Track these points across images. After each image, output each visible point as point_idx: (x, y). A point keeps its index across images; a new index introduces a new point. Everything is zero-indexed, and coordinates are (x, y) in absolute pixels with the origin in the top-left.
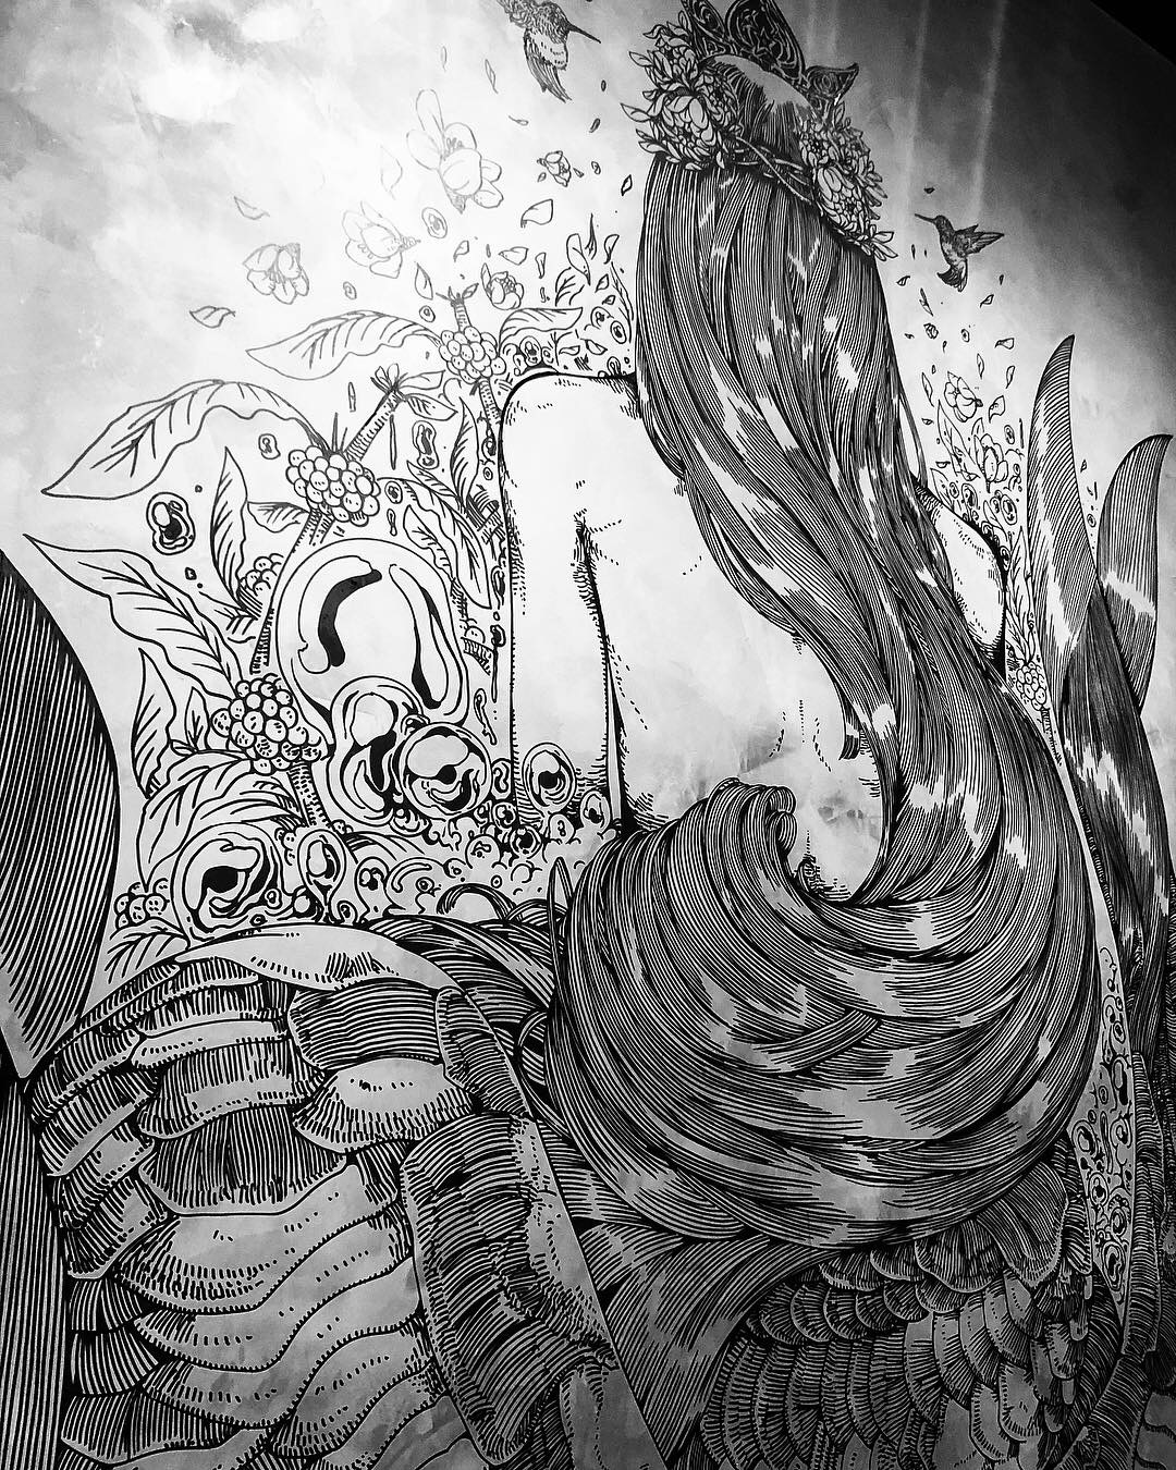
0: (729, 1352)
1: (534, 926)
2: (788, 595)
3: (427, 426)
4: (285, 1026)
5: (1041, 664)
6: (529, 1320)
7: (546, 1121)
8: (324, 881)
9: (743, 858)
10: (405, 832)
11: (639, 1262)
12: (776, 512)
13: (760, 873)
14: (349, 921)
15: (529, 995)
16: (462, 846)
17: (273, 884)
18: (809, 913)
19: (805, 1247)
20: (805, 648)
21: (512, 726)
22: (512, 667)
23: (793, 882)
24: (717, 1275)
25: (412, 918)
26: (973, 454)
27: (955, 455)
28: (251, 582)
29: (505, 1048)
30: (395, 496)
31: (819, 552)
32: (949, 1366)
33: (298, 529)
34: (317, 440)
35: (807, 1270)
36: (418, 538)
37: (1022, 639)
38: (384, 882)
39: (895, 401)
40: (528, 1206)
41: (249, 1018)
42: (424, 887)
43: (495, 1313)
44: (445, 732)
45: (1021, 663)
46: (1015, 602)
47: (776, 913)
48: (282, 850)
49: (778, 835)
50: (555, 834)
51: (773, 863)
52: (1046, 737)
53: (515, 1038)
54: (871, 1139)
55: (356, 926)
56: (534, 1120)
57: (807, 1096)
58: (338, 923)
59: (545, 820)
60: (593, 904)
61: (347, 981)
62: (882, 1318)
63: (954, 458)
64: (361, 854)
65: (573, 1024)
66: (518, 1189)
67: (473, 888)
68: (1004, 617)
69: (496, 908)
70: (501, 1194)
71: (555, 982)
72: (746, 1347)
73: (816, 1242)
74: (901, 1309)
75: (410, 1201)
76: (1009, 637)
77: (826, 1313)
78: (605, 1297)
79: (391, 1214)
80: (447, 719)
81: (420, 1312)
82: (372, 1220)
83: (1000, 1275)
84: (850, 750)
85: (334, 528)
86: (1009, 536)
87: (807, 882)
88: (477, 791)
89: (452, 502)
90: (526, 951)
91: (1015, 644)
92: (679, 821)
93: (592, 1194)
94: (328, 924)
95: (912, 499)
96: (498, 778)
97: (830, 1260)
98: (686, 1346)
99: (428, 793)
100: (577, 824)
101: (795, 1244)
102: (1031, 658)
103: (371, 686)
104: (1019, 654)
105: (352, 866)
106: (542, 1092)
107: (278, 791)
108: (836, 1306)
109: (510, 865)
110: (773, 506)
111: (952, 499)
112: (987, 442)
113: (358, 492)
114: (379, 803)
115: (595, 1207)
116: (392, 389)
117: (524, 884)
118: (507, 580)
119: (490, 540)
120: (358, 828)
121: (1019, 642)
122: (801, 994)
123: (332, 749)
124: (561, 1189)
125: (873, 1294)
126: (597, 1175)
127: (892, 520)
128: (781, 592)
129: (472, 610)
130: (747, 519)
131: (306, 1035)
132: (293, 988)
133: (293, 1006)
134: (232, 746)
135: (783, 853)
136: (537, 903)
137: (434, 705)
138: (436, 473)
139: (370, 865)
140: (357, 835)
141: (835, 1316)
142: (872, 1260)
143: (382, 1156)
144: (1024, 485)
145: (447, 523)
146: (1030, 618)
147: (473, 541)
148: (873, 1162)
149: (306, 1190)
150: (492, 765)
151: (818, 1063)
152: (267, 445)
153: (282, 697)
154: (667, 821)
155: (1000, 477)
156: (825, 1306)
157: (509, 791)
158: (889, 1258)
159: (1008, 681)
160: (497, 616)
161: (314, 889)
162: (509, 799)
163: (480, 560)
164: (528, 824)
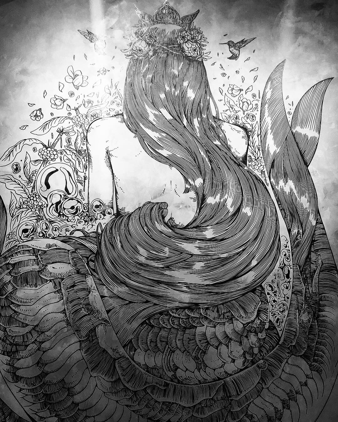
0: (141, 326)
1: (93, 237)
2: (168, 156)
3: (69, 137)
4: (38, 257)
5: (263, 159)
6: (89, 314)
7: (95, 276)
8: (45, 230)
9: (151, 219)
10: (63, 220)
11: (117, 306)
12: (165, 136)
13: (156, 223)
14: (50, 238)
15: (91, 251)
16: (76, 222)
17: (35, 231)
18: (171, 231)
19: (165, 306)
20: (173, 168)
21: (88, 196)
22: (89, 184)
23: (166, 224)
24: (138, 310)
25: (64, 236)
26: (238, 105)
27: (231, 107)
28: (31, 176)
29: (85, 261)
30: (61, 153)
31: (179, 143)
32: (211, 339)
33: (41, 164)
34: (44, 146)
35: (165, 311)
36: (67, 161)
37: (255, 153)
38: (58, 230)
39: (208, 98)
40: (89, 292)
41: (31, 255)
42: (67, 230)
43: (81, 312)
44: (72, 199)
45: (254, 160)
46: (253, 144)
47: (160, 231)
48: (37, 225)
49: (162, 214)
50: (98, 218)
51: (160, 220)
52: (263, 180)
53: (88, 259)
54: (187, 283)
55: (52, 238)
56: (91, 275)
57: (167, 272)
58: (48, 238)
59: (96, 215)
60: (108, 232)
61: (50, 249)
62: (188, 325)
63: (230, 108)
64: (53, 225)
65: (102, 257)
66: (87, 289)
67: (78, 230)
68: (248, 148)
69: (83, 234)
70: (84, 289)
71: (98, 248)
72: (146, 326)
73: (168, 305)
74: (195, 323)
75: (63, 289)
76: (249, 153)
77: (170, 322)
78: (108, 312)
79: (59, 291)
80: (73, 196)
81: (65, 310)
82: (55, 292)
83: (231, 319)
84: (187, 191)
85: (48, 162)
86: (252, 125)
87: (170, 224)
88: (80, 210)
89: (75, 152)
90: (91, 242)
91: (252, 155)
92: (133, 213)
93: (106, 291)
94: (46, 238)
95: (213, 123)
96: (85, 207)
97: (172, 310)
98: (129, 324)
99: (68, 212)
100: (104, 215)
101: (161, 305)
102: (258, 158)
103: (56, 192)
104: (253, 157)
105: (51, 227)
106: (94, 270)
107: (36, 214)
108: (174, 320)
109: (87, 225)
110: (164, 135)
111: (229, 119)
112: (244, 100)
113: (54, 154)
114: (57, 215)
115: (106, 293)
116: (61, 132)
117: (90, 228)
118: (88, 166)
119: (84, 158)
120: (52, 220)
121: (254, 154)
122: (167, 249)
123: (47, 205)
124: (98, 289)
125: (186, 319)
126: (107, 287)
127: (205, 130)
128: (166, 155)
129: (79, 173)
130: (156, 139)
131: (42, 258)
132: (39, 250)
133: (39, 253)
134: (27, 207)
135: (163, 218)
136: (93, 232)
137: (69, 194)
138: (71, 147)
139: (55, 227)
140: (53, 221)
141: (173, 323)
142: (186, 311)
143: (57, 281)
144: (259, 109)
145: (74, 156)
146: (259, 147)
147: (80, 159)
148: (188, 289)
149: (41, 286)
150: (83, 205)
151: (171, 265)
152: (34, 150)
153: (37, 197)
154: (129, 213)
155: (249, 109)
156: (170, 320)
157: (87, 210)
158: (192, 311)
159: (248, 165)
160: (85, 174)
161: (43, 232)
162: (87, 211)
163: (81, 163)
164: (92, 216)
